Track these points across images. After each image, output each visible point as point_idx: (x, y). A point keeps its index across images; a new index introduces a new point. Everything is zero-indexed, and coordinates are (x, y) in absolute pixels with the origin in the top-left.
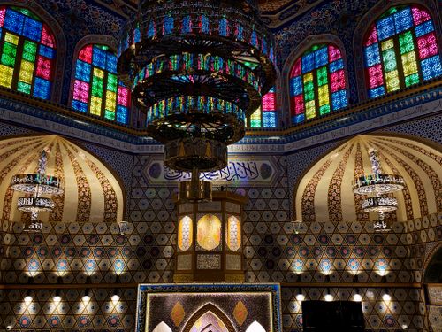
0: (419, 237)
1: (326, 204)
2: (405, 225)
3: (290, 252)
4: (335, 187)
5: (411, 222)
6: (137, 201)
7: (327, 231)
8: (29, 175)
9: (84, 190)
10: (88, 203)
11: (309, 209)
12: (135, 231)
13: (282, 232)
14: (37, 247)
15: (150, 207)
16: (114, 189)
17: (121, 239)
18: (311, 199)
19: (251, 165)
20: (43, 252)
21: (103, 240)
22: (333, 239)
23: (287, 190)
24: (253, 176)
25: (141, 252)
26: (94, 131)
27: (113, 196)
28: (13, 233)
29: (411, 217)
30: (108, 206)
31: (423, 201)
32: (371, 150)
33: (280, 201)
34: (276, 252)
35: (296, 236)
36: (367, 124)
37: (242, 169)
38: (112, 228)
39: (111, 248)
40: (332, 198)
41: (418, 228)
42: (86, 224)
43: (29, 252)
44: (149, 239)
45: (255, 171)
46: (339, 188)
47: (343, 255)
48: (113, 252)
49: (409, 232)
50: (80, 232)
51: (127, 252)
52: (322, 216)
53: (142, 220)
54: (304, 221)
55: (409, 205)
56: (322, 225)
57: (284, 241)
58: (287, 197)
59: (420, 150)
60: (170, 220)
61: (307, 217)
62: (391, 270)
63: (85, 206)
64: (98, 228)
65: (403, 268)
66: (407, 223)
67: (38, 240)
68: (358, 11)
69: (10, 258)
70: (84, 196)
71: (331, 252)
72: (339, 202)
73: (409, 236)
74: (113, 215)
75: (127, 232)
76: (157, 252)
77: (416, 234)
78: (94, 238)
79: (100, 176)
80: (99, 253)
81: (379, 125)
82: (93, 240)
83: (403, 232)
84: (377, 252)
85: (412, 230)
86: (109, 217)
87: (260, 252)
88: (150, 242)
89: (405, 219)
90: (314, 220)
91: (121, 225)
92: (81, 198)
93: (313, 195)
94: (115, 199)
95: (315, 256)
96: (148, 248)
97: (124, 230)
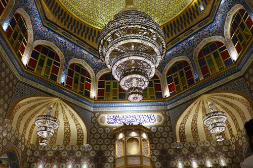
0: (238, 144)
1: (191, 133)
2: (230, 141)
3: (175, 158)
4: (194, 124)
5: (233, 138)
6: (94, 134)
7: (193, 146)
8: (44, 116)
9: (67, 129)
10: (69, 135)
11: (183, 136)
12: (93, 149)
13: (170, 148)
14: (43, 157)
15: (100, 138)
16: (82, 128)
17: (85, 153)
18: (183, 131)
19: (152, 116)
20: (46, 160)
21: (77, 154)
22: (197, 150)
23: (171, 127)
24: (153, 121)
25: (96, 160)
26: (74, 99)
27: (81, 132)
28: (31, 150)
29: (232, 136)
30: (79, 137)
31: (237, 125)
32: (209, 103)
33: (168, 133)
34: (168, 158)
35: (178, 149)
36: (206, 89)
37: (147, 118)
38: (81, 148)
39: (80, 158)
40: (193, 130)
41: (237, 139)
42: (68, 146)
43: (38, 160)
44: (100, 154)
45: (154, 118)
46: (196, 125)
47: (202, 158)
48: (82, 160)
49: (233, 143)
50: (65, 150)
51: (89, 160)
52: (190, 139)
53: (97, 143)
54: (181, 141)
55: (230, 130)
56: (190, 143)
57: (171, 152)
58: (171, 130)
59: (231, 97)
60: (111, 143)
61: (182, 140)
62: (228, 164)
63: (67, 137)
64: (74, 148)
65: (233, 162)
66: (231, 140)
67: (43, 153)
68: (193, 46)
69: (29, 162)
70: (67, 132)
71: (196, 156)
72: (197, 131)
73: (233, 145)
74: (82, 141)
75: (89, 150)
76: (105, 160)
77: (237, 143)
78: (72, 153)
79: (76, 121)
80: (74, 160)
81: (211, 89)
82: (71, 154)
83: (230, 145)
84: (219, 155)
85: (234, 142)
86: (80, 142)
87: (160, 158)
88: (101, 155)
89: (230, 138)
90: (186, 141)
91: (85, 146)
92: (66, 133)
93: (184, 129)
94: (83, 134)
95: (188, 159)
96: (100, 158)
97: (87, 149)
